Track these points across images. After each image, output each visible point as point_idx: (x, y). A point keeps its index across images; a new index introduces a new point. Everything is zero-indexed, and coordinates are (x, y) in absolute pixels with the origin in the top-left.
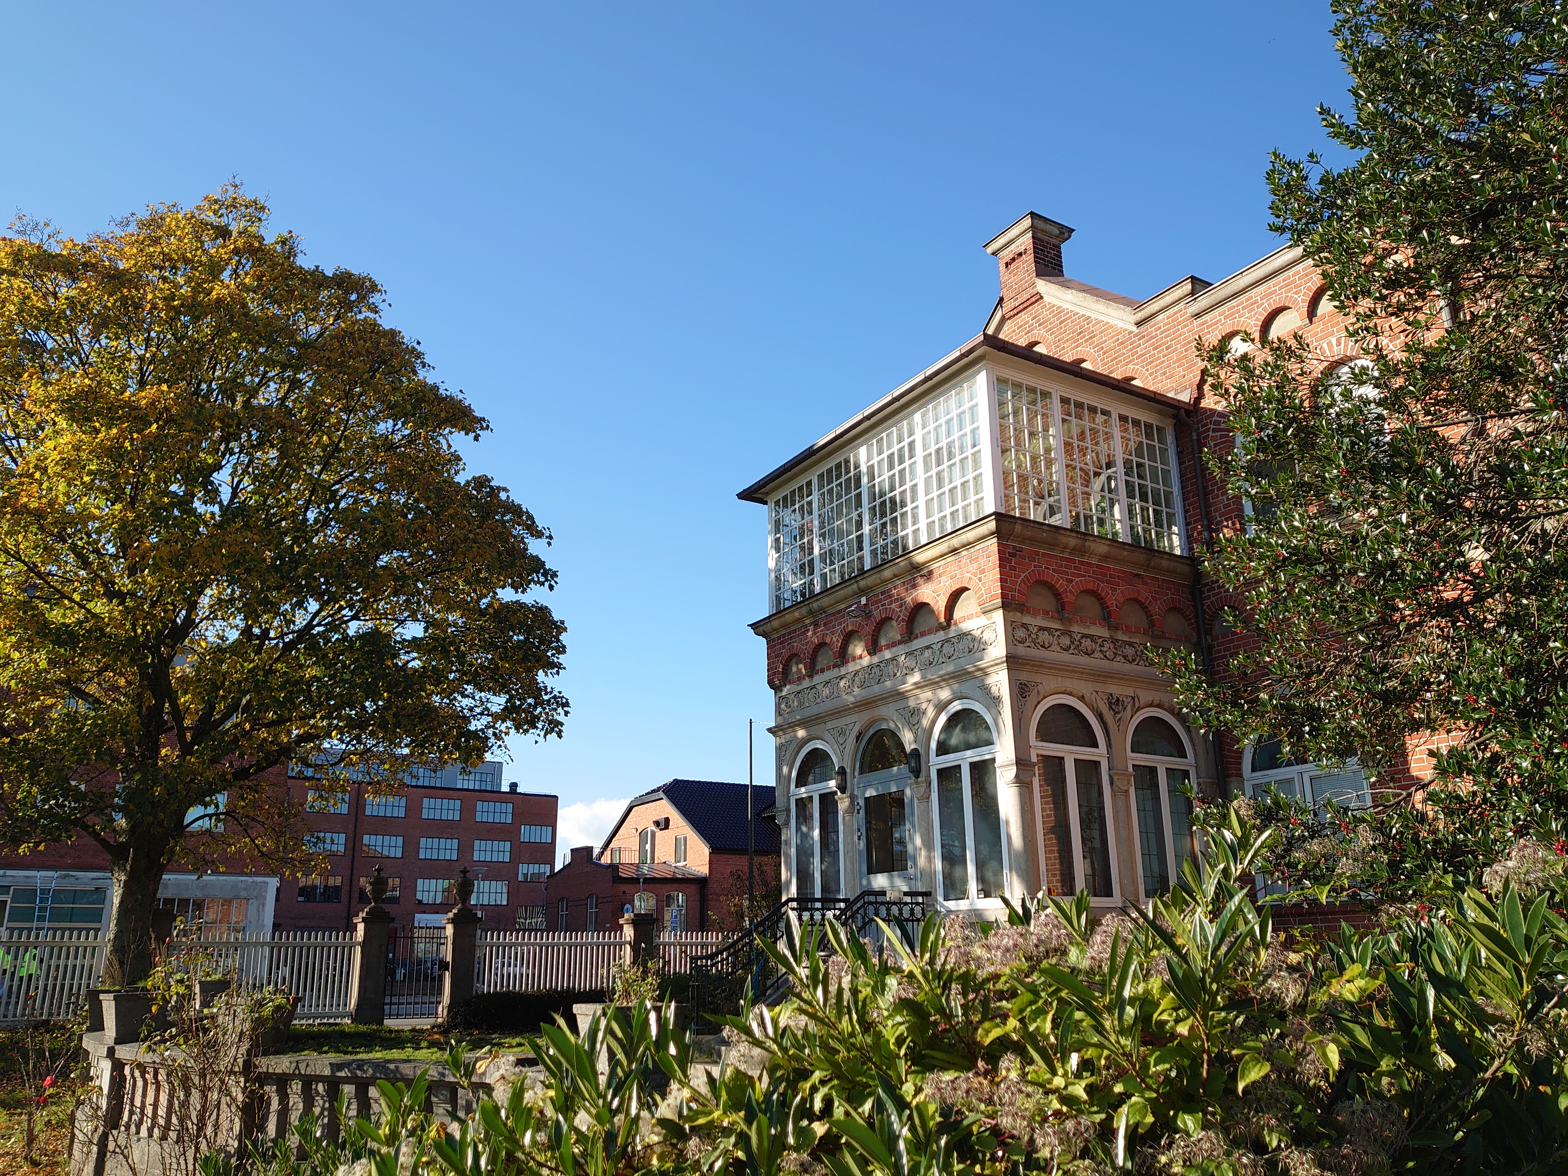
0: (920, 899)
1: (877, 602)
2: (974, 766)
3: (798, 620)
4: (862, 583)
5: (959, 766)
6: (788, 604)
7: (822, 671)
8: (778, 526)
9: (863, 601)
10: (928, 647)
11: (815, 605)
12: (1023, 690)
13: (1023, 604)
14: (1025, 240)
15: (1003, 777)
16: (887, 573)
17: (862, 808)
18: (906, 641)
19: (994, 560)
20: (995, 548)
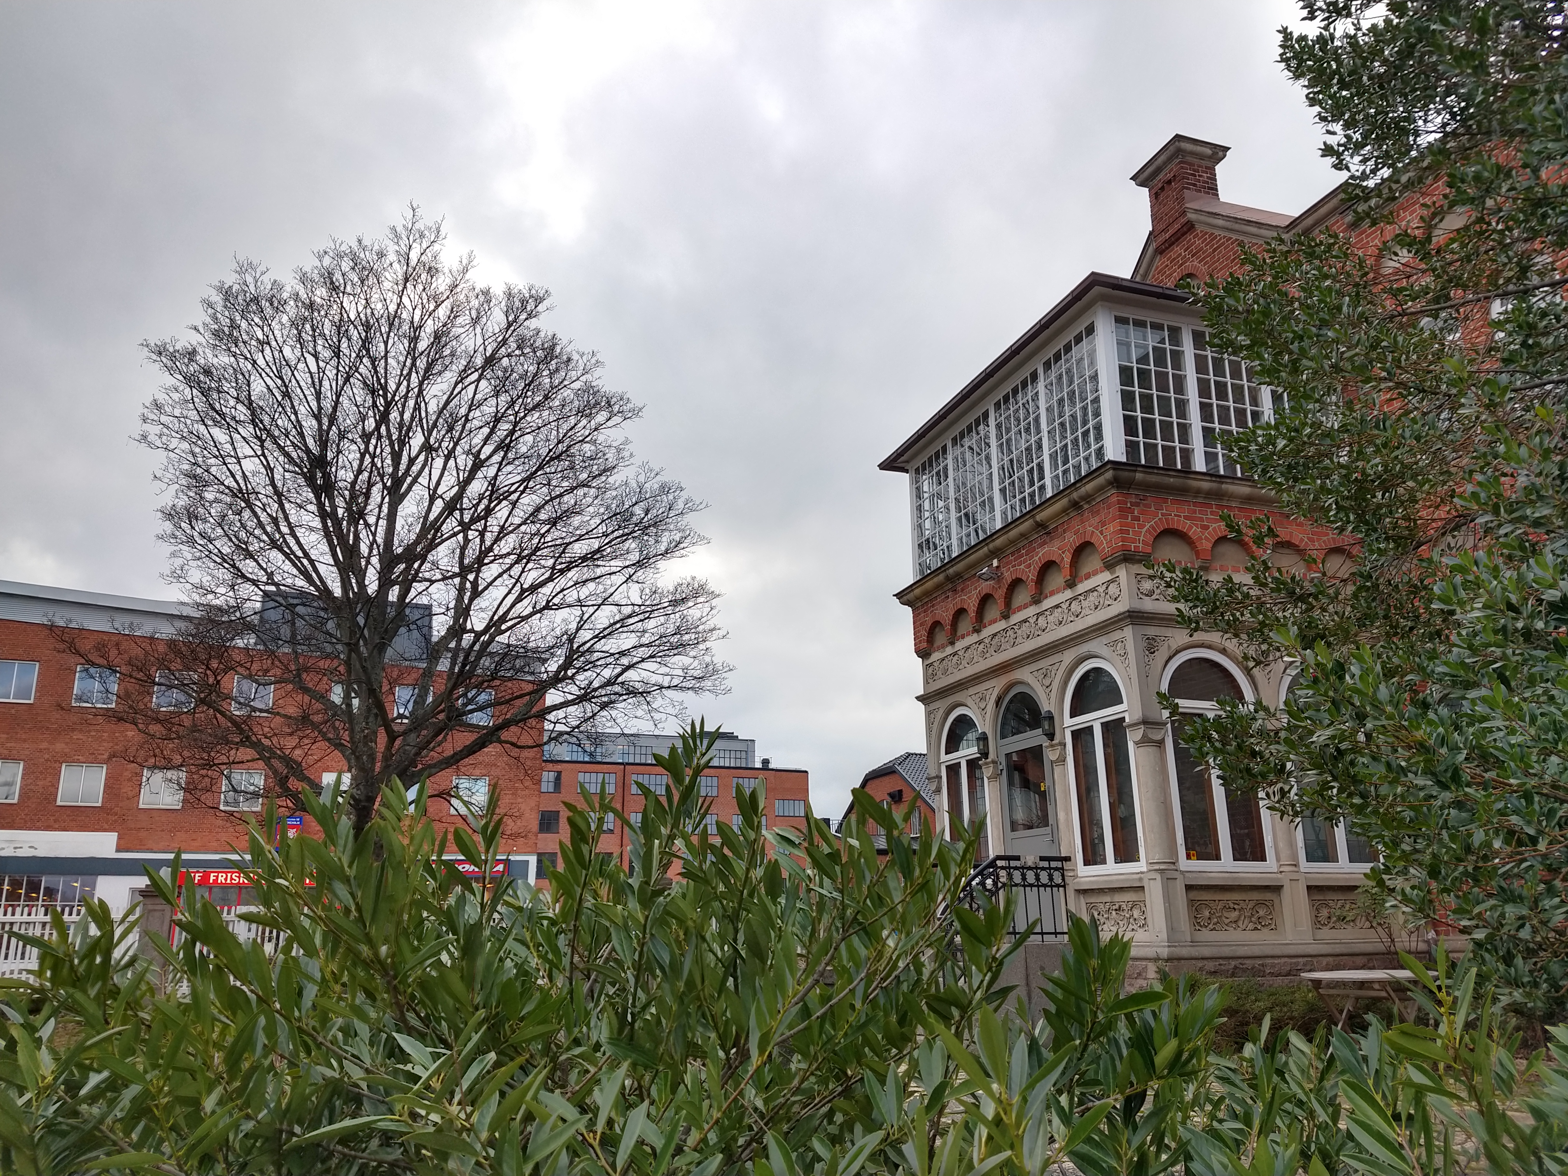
0: (1058, 864)
1: (1008, 563)
2: (1106, 726)
3: (938, 587)
4: (991, 546)
5: (1091, 728)
6: (929, 571)
7: (963, 637)
8: (918, 493)
9: (995, 563)
10: (1057, 606)
11: (951, 571)
12: (1151, 646)
13: (1149, 555)
14: (1173, 166)
15: (1132, 738)
16: (1013, 533)
17: (1005, 773)
18: (1036, 601)
19: (1114, 511)
20: (1114, 499)
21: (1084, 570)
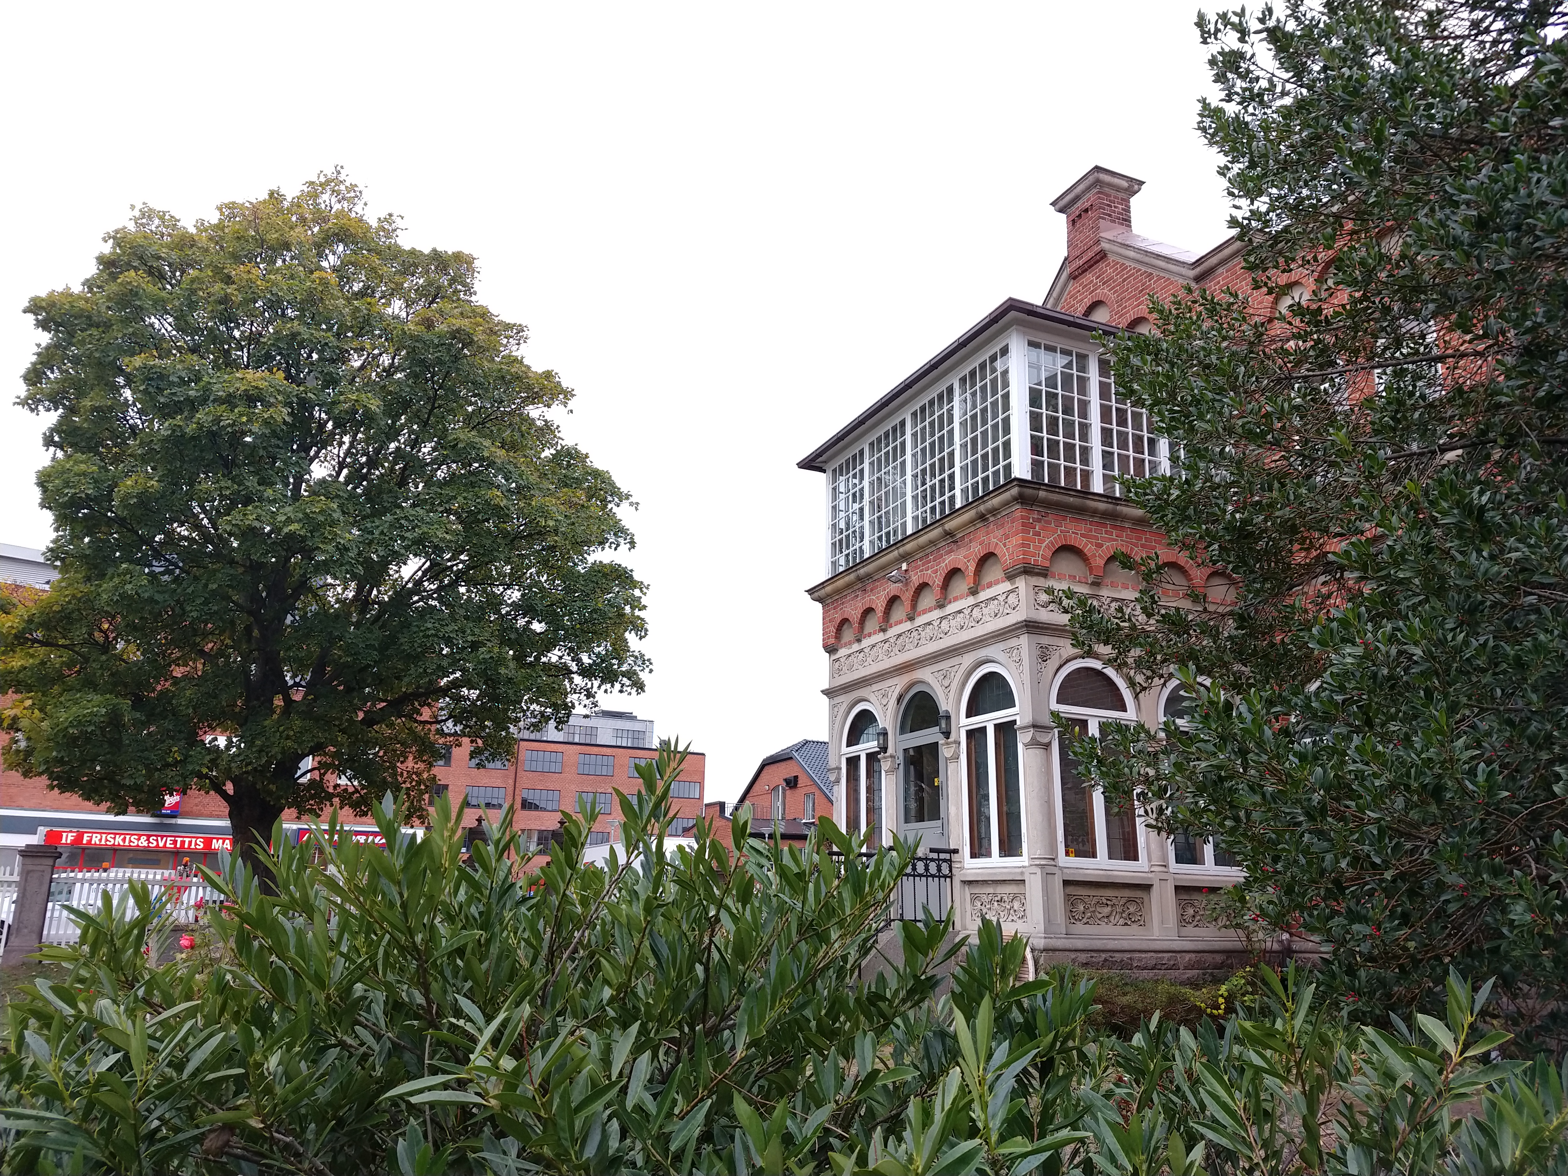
0: (947, 856)
1: (916, 568)
2: (998, 727)
3: (849, 586)
4: (901, 550)
5: (984, 729)
6: (841, 569)
7: (870, 635)
8: (834, 494)
9: (904, 566)
10: (960, 612)
11: (862, 572)
12: (1044, 656)
13: (1047, 569)
14: (1091, 196)
15: (1022, 739)
16: (923, 539)
17: (901, 767)
18: (941, 606)
19: (1017, 525)
20: (1018, 514)
21: (986, 580)
